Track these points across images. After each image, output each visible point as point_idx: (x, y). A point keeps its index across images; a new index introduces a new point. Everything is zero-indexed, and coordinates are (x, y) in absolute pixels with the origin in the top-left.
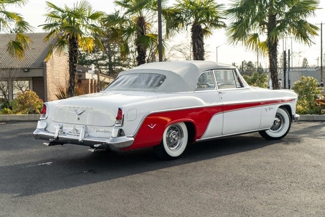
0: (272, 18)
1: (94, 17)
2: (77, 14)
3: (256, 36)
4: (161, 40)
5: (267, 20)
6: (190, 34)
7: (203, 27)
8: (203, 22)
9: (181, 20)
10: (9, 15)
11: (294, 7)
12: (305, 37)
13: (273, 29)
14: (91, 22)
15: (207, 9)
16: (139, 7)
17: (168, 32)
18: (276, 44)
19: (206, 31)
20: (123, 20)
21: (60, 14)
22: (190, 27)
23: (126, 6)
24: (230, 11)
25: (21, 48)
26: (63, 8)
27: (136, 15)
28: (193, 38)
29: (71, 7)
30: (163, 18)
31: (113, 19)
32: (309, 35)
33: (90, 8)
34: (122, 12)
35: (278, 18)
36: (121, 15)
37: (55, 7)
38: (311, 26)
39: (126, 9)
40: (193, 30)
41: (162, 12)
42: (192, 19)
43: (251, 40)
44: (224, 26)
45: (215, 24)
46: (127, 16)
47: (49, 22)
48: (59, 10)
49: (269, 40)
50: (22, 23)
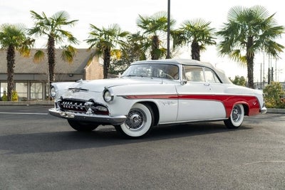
0: (250, 39)
1: (123, 35)
2: (110, 33)
3: (238, 52)
4: (169, 53)
5: (246, 40)
6: (190, 49)
7: (200, 44)
8: (200, 40)
9: (184, 39)
10: (63, 33)
11: (266, 32)
12: (274, 53)
13: (251, 46)
14: (120, 38)
15: (203, 31)
16: (154, 29)
17: (174, 47)
18: (252, 58)
19: (201, 47)
20: (142, 38)
21: (99, 32)
22: (190, 44)
23: (145, 28)
24: (220, 33)
25: (71, 56)
26: (101, 29)
27: (152, 34)
28: (192, 51)
29: (107, 28)
30: (171, 37)
31: (136, 37)
32: (277, 52)
33: (120, 29)
34: (142, 32)
35: (255, 39)
36: (141, 35)
37: (95, 28)
38: (278, 45)
39: (145, 30)
40: (193, 46)
41: (170, 33)
42: (192, 39)
43: (234, 54)
44: (215, 43)
45: (208, 42)
46: (146, 35)
47: (91, 38)
48: (98, 30)
49: (247, 54)
50: (72, 39)
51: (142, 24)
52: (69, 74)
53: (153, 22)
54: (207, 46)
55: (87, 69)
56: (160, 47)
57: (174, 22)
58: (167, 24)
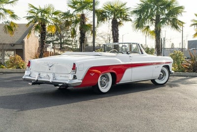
0: (158, 16)
1: (56, 13)
2: (44, 11)
3: (148, 27)
4: (94, 27)
5: (154, 18)
6: (111, 24)
7: (118, 21)
8: (118, 17)
9: (106, 16)
10: (6, 11)
11: (170, 11)
12: (177, 27)
13: (158, 23)
14: (54, 16)
15: (121, 10)
16: (82, 8)
17: (98, 23)
18: (160, 32)
19: (120, 23)
20: (71, 16)
21: (36, 11)
22: (111, 21)
23: (75, 8)
24: (135, 12)
25: (12, 30)
26: (38, 8)
27: (80, 13)
28: (113, 27)
29: (43, 7)
31: (67, 15)
32: (179, 26)
33: (53, 9)
34: (72, 11)
35: (162, 17)
36: (71, 13)
37: (33, 7)
38: (180, 21)
39: (74, 10)
41: (95, 12)
42: (113, 16)
43: (145, 29)
44: (131, 20)
45: (125, 19)
46: (75, 13)
47: (28, 16)
48: (36, 8)
49: (155, 29)
50: (13, 16)
51: (72, 5)
52: (11, 44)
53: (81, 3)
54: (124, 22)
55: (25, 40)
56: (87, 23)
57: (98, 3)
58: (92, 4)
